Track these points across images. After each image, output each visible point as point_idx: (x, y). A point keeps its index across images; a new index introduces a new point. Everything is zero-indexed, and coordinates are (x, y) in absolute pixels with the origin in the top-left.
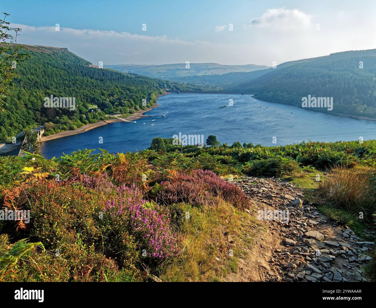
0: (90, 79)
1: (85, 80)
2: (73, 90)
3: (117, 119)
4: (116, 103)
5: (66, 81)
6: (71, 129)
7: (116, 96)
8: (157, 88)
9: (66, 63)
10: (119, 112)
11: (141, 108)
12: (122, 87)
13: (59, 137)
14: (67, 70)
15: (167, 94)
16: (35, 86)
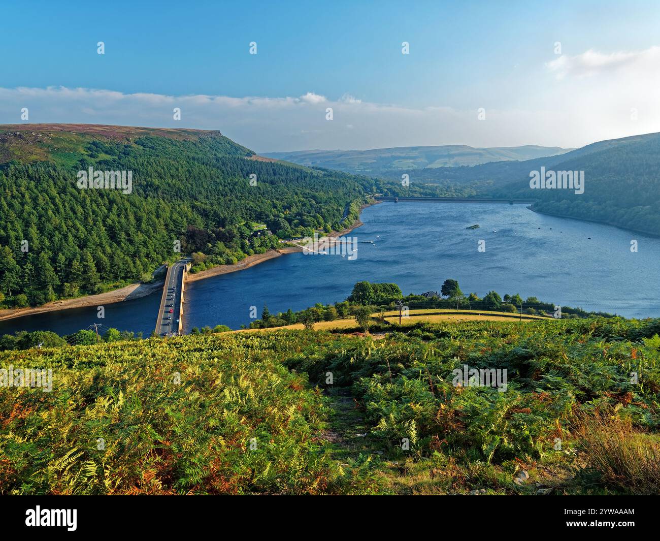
1: (247, 184)
2: (230, 201)
3: (297, 247)
4: (296, 221)
5: (221, 186)
6: (229, 262)
7: (294, 210)
8: (360, 193)
9: (219, 155)
10: (300, 236)
11: (333, 229)
12: (304, 194)
13: (212, 275)
14: (220, 168)
15: (377, 203)
16: (177, 195)
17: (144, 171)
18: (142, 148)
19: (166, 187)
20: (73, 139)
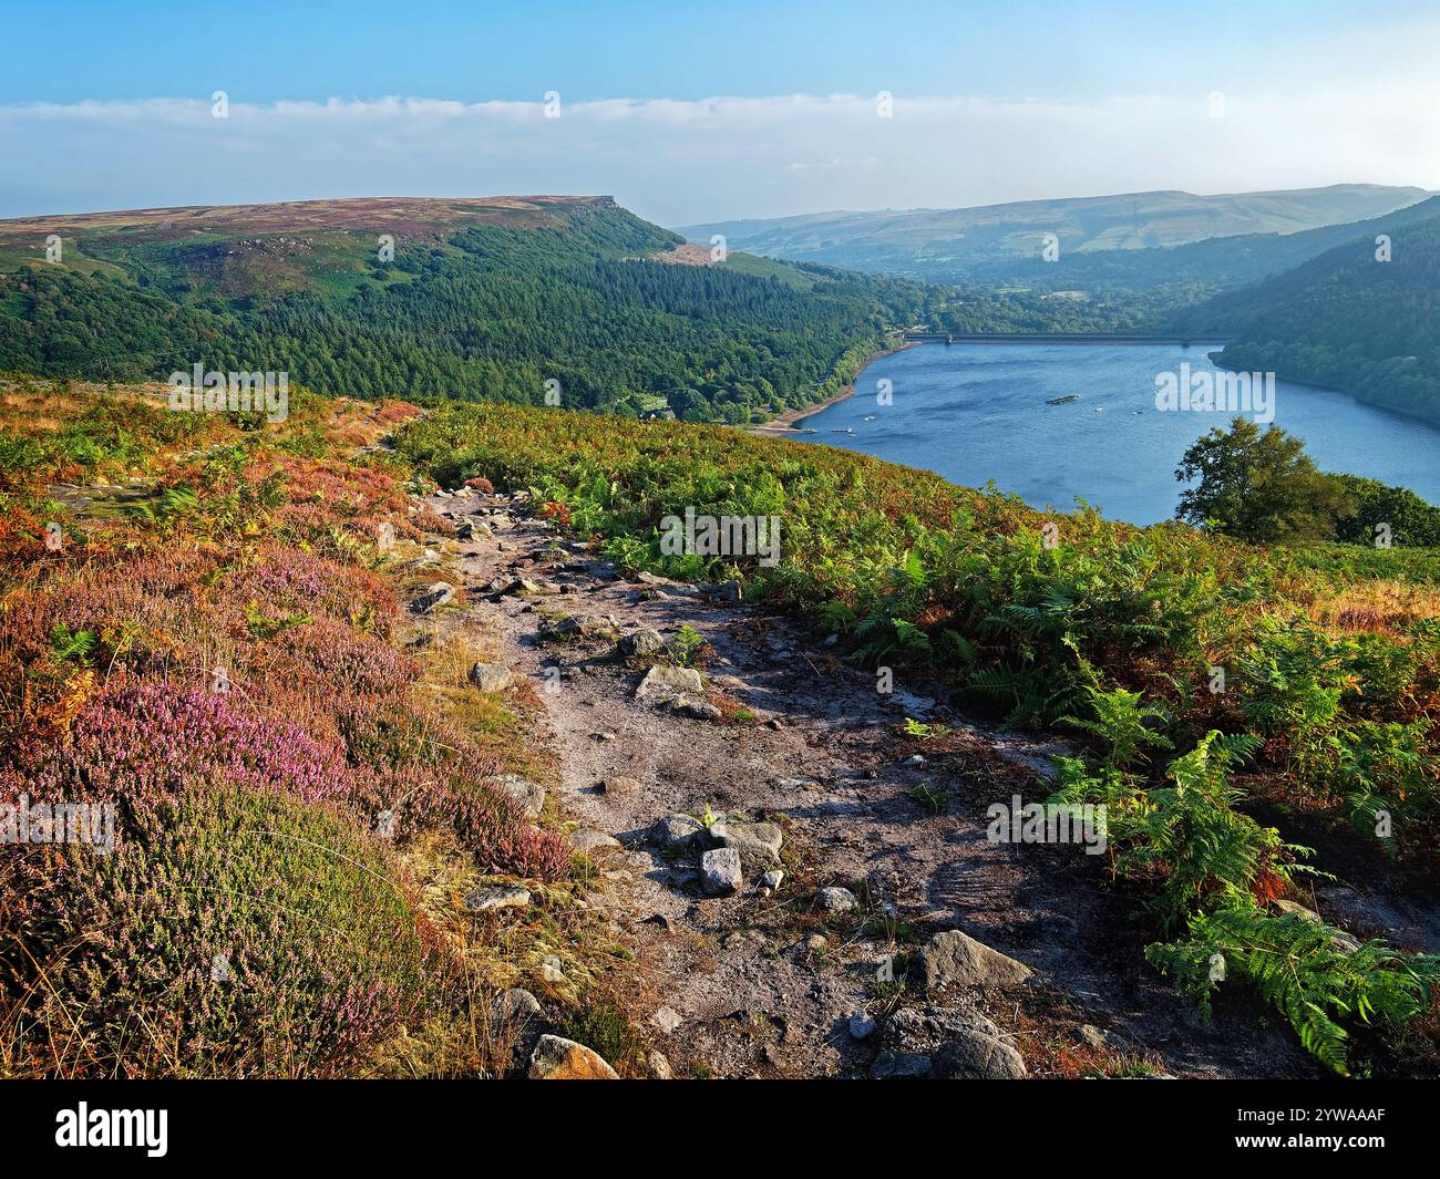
0: (660, 316)
1: (646, 322)
2: (609, 356)
4: (722, 392)
5: (597, 327)
7: (725, 369)
9: (605, 256)
11: (790, 406)
12: (752, 336)
14: (600, 288)
15: (907, 348)
16: (518, 349)
17: (465, 303)
18: (461, 253)
19: (501, 335)
20: (345, 246)
